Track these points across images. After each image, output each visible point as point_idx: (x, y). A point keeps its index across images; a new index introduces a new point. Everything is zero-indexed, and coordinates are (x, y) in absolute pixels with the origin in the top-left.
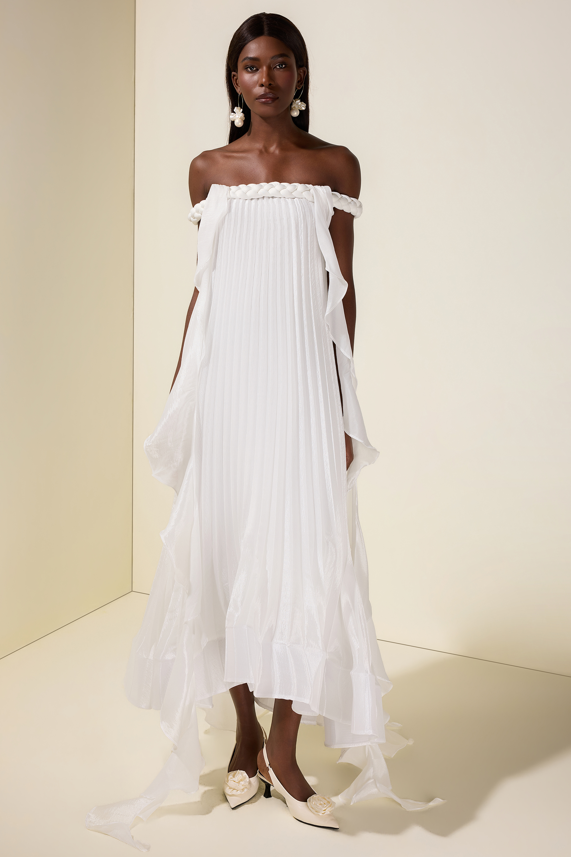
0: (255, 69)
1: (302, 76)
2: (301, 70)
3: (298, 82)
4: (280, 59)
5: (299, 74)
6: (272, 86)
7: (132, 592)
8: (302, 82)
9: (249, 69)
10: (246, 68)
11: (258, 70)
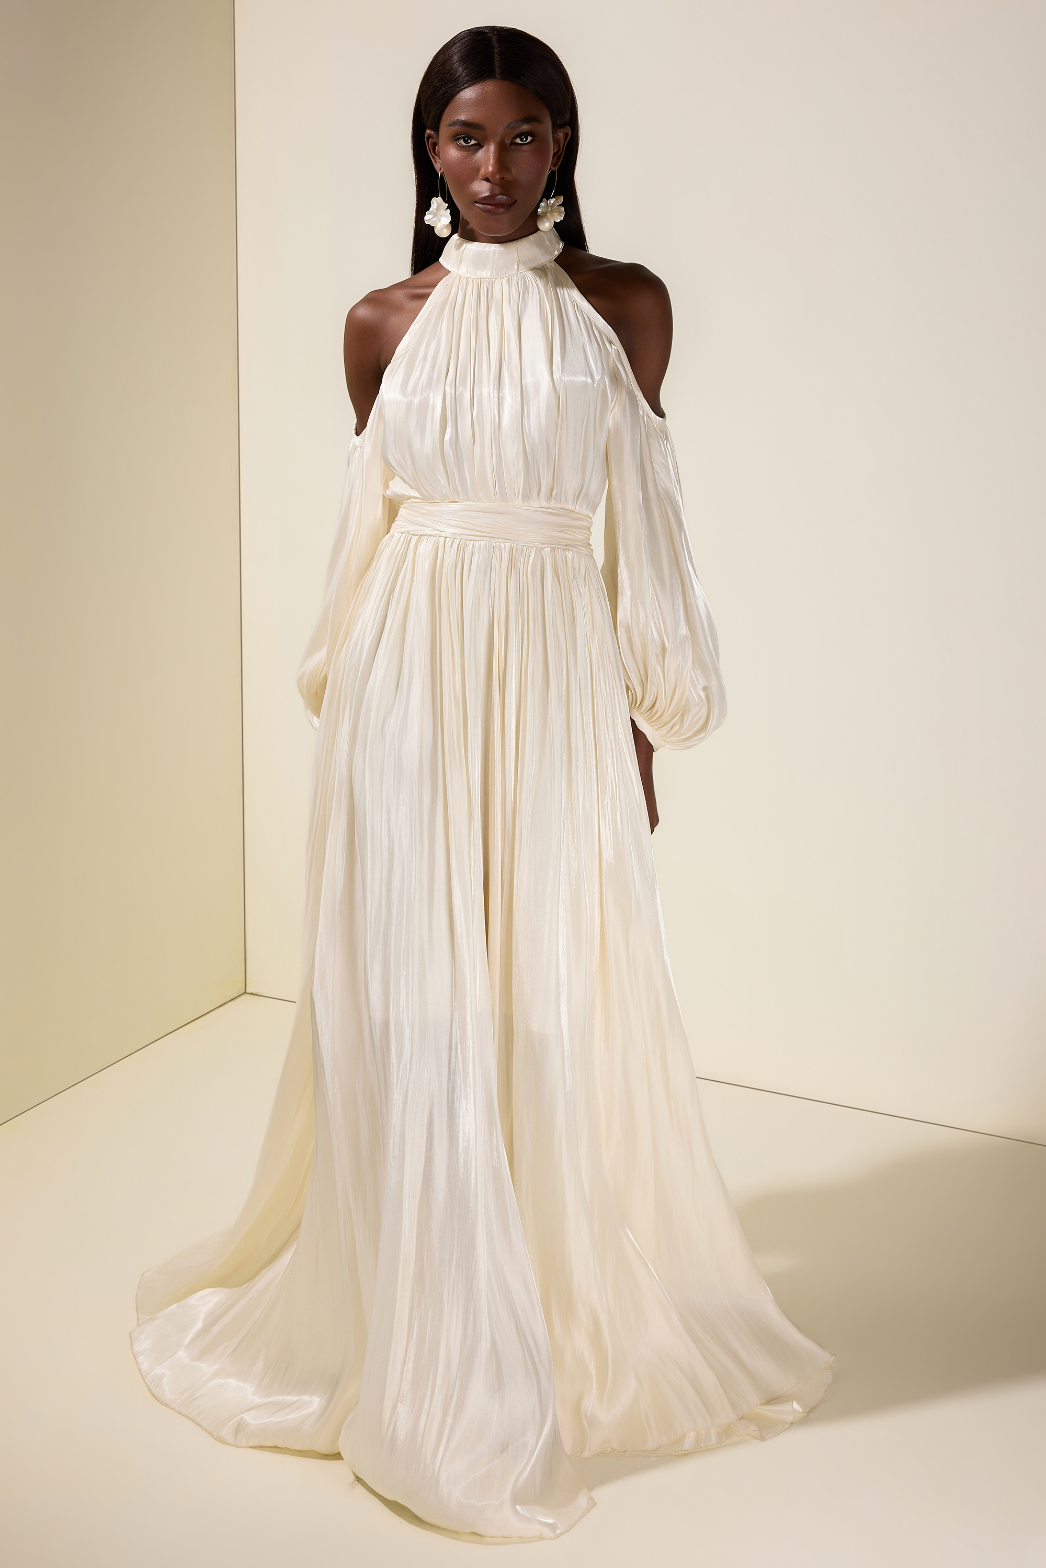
0: (473, 143)
1: (564, 142)
2: (560, 132)
6: (505, 181)
7: (246, 995)
8: (560, 153)
9: (462, 142)
11: (479, 146)
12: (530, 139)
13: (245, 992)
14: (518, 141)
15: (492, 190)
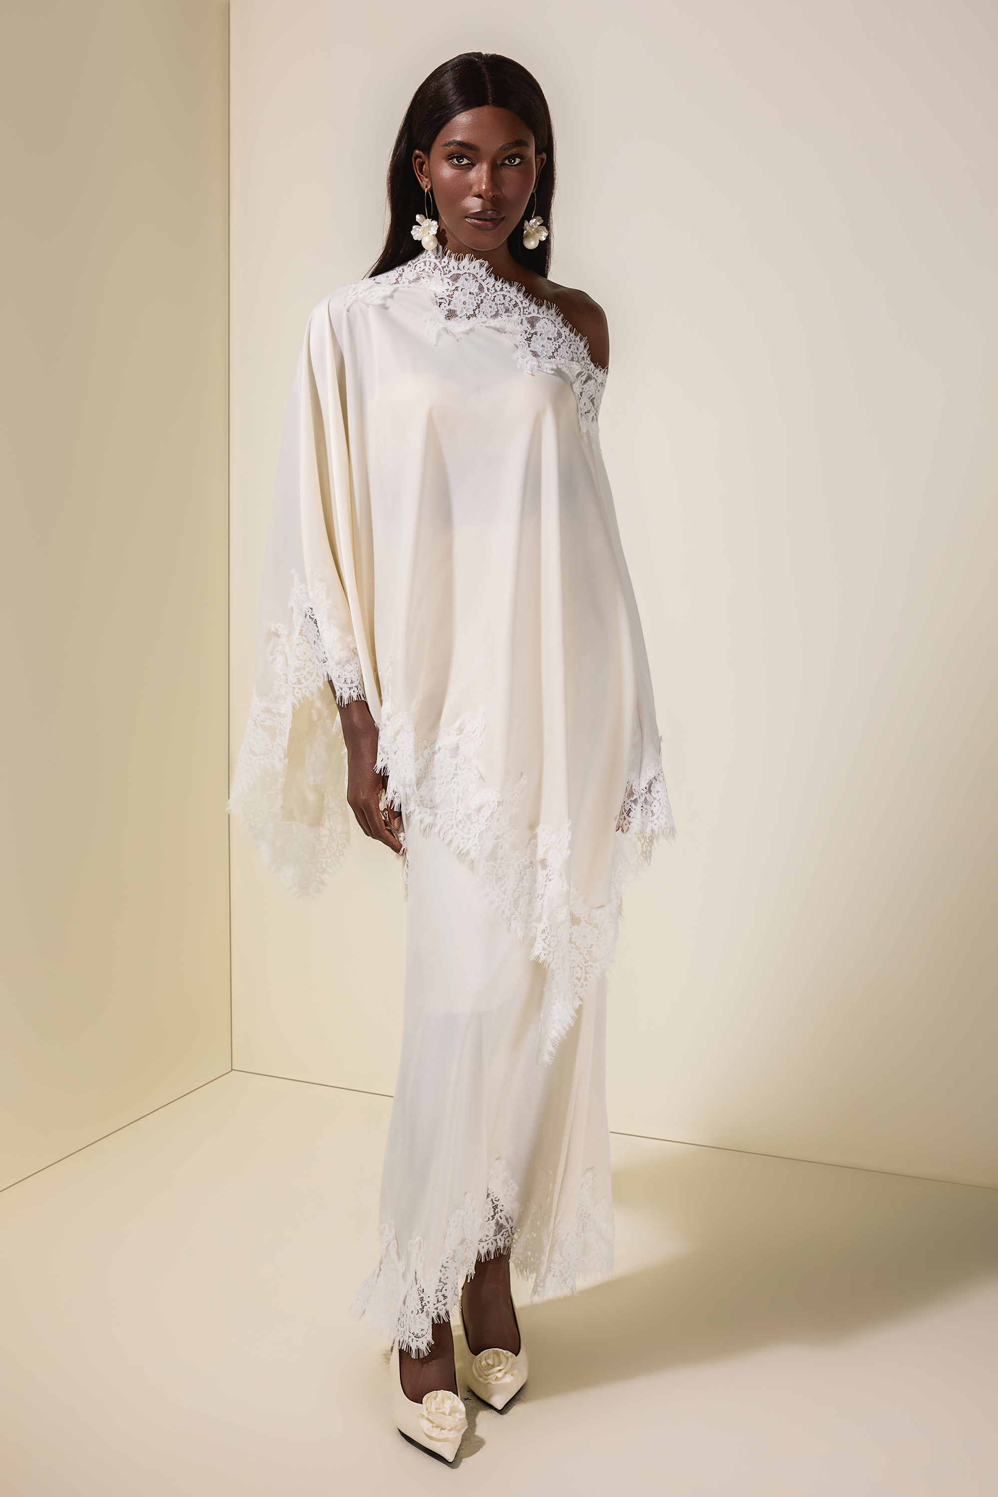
4: (512, 150)
6: (496, 198)
7: (232, 1071)
11: (471, 165)
12: (518, 161)
14: (507, 162)
15: (483, 205)
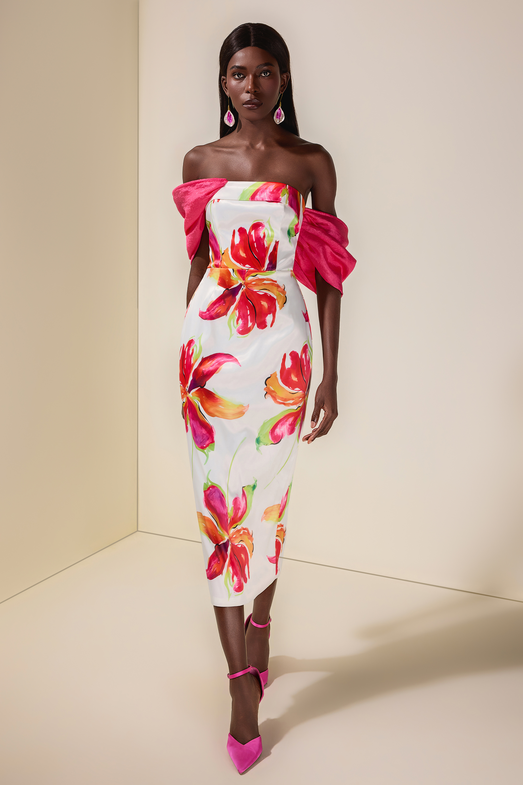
0: (242, 76)
1: (286, 80)
2: (284, 75)
3: (282, 86)
4: (265, 68)
5: (282, 80)
6: (257, 93)
8: (285, 86)
9: (236, 76)
10: (233, 75)
11: (244, 78)
13: (138, 531)
14: (263, 75)
15: (251, 97)
